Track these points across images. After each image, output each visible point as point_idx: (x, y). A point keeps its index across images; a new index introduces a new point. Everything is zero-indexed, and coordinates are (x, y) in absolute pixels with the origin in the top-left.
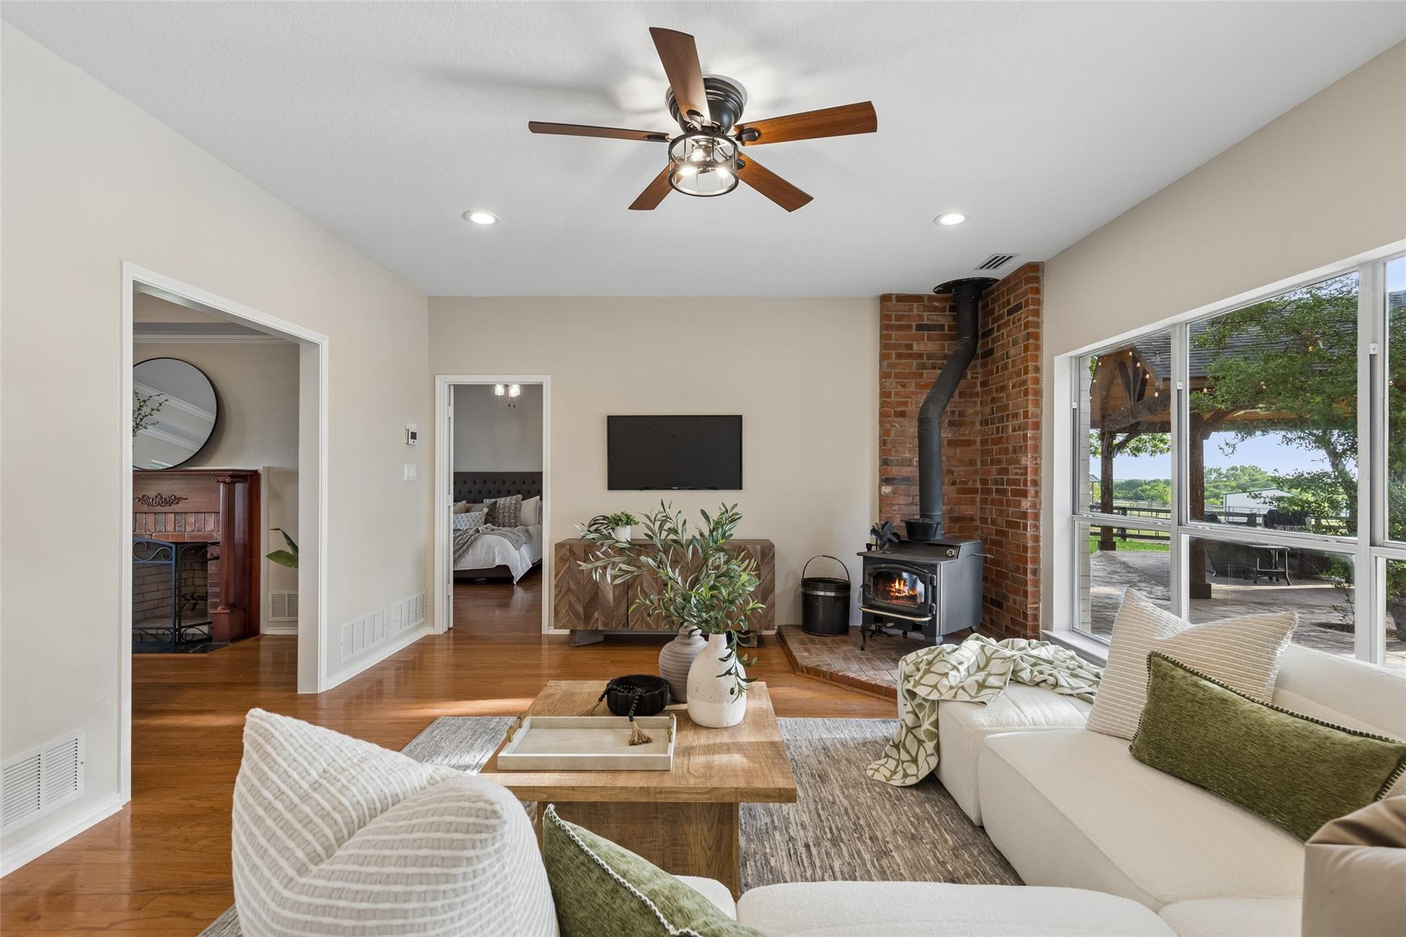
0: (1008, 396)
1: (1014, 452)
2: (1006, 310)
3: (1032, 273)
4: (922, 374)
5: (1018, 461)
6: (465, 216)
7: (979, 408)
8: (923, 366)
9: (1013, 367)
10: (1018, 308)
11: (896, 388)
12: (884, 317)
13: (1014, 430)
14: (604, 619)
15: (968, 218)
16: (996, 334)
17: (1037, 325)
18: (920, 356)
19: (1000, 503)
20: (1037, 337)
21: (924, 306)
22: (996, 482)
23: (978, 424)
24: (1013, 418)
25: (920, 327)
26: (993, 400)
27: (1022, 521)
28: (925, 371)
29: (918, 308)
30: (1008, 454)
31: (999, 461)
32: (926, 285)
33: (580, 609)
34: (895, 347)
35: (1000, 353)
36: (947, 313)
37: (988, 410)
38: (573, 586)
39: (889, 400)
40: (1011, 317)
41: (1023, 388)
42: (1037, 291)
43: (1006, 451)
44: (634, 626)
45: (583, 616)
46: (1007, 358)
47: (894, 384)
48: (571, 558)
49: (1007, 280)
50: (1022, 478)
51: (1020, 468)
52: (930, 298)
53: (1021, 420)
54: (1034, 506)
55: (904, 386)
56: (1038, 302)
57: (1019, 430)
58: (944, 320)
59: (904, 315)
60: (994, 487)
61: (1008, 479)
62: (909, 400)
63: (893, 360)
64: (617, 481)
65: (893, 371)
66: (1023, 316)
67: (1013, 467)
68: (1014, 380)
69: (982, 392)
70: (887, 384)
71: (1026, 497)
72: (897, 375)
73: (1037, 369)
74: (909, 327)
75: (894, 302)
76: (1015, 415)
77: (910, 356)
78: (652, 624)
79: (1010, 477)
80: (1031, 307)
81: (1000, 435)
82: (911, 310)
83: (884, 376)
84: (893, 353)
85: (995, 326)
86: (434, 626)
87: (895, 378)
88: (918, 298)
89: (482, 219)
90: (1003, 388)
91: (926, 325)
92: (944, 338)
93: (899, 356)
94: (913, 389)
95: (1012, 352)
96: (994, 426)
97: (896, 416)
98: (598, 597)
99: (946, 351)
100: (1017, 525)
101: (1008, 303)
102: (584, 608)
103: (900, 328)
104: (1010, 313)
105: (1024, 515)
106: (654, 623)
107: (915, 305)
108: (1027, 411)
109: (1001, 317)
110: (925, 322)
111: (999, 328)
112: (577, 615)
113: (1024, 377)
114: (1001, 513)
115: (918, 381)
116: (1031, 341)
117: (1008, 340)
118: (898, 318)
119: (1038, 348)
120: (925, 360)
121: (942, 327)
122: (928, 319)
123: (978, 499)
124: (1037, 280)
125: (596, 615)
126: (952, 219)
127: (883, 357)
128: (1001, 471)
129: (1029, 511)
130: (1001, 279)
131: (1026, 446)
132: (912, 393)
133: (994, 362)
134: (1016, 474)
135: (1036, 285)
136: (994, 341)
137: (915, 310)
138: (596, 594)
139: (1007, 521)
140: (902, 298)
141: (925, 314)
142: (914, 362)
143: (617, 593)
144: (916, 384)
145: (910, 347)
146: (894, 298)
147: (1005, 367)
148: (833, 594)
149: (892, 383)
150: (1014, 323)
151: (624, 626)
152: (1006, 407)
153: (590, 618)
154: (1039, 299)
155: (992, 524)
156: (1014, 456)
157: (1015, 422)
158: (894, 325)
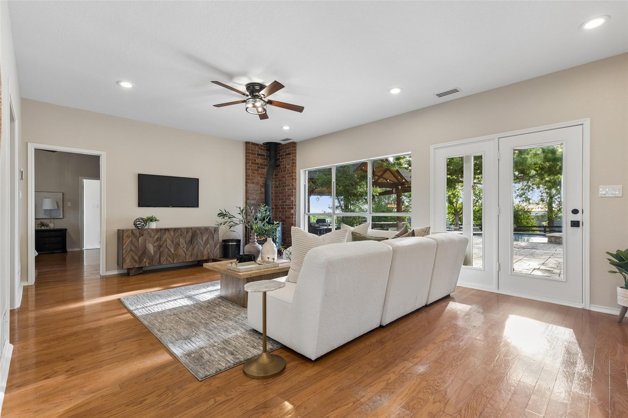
0: (286, 180)
1: (288, 196)
2: (285, 154)
3: (293, 145)
4: (259, 170)
5: (290, 199)
6: (118, 82)
7: (274, 182)
8: (259, 167)
9: (288, 171)
10: (289, 154)
11: (251, 174)
12: (247, 149)
13: (288, 190)
14: (149, 261)
15: (290, 128)
16: (281, 160)
17: (295, 160)
18: (258, 164)
19: (283, 211)
20: (295, 163)
21: (259, 148)
22: (281, 205)
23: (274, 187)
24: (288, 186)
25: (258, 154)
26: (280, 180)
27: (291, 216)
28: (260, 169)
29: (258, 148)
30: (286, 197)
31: (283, 199)
32: (261, 141)
33: (136, 258)
34: (251, 160)
35: (283, 166)
36: (265, 151)
37: (278, 183)
38: (133, 248)
39: (249, 177)
40: (287, 156)
41: (292, 178)
42: (295, 150)
43: (285, 196)
44: (163, 262)
45: (138, 261)
46: (285, 168)
47: (251, 173)
48: (132, 236)
49: (285, 145)
50: (291, 204)
51: (290, 201)
52: (261, 145)
53: (291, 187)
54: (295, 212)
55: (254, 173)
56: (295, 153)
57: (290, 189)
58: (264, 153)
59: (254, 150)
60: (280, 207)
61: (286, 205)
62: (255, 178)
63: (250, 164)
64: (142, 203)
65: (250, 168)
66: (291, 157)
67: (288, 200)
68: (288, 175)
69: (275, 178)
70: (249, 172)
71: (293, 209)
72: (252, 170)
73: (295, 173)
74: (255, 154)
75: (251, 145)
76: (289, 185)
77: (255, 163)
78: (171, 261)
79: (287, 204)
80: (294, 155)
81: (283, 191)
82: (255, 149)
83: (247, 169)
84: (250, 162)
85: (281, 158)
86: (28, 281)
87: (251, 170)
88: (257, 145)
89: (126, 85)
90: (284, 177)
91: (260, 154)
92: (264, 159)
93: (252, 163)
94: (256, 174)
95: (287, 166)
96: (280, 188)
97: (251, 183)
98: (146, 252)
99: (265, 163)
100: (289, 218)
101: (286, 152)
102: (139, 258)
103: (252, 154)
104: (286, 155)
105: (292, 214)
106: (172, 260)
107: (257, 147)
108: (293, 184)
109: (282, 155)
110: (260, 153)
111: (282, 159)
112: (135, 261)
113: (292, 174)
114: (283, 215)
115: (257, 172)
116: (294, 164)
117: (285, 162)
118: (252, 150)
119: (295, 166)
120: (259, 166)
121: (264, 155)
122: (260, 152)
123: (274, 211)
124: (295, 147)
125: (145, 260)
126: (286, 128)
127: (247, 163)
128: (283, 202)
129: (294, 213)
130: (283, 144)
131: (293, 195)
132: (256, 176)
133: (280, 169)
134: (289, 203)
135: (295, 148)
136: (280, 162)
137: (257, 148)
138: (145, 251)
139: (285, 217)
140: (253, 144)
141: (260, 150)
142: (257, 166)
143: (155, 249)
144: (257, 173)
145: (255, 160)
146: (250, 143)
147: (285, 171)
148: (235, 243)
149: (250, 172)
150: (288, 158)
151: (158, 263)
152: (285, 183)
153: (142, 261)
154: (296, 153)
155: (279, 218)
156: (288, 197)
157: (289, 187)
158: (251, 152)
